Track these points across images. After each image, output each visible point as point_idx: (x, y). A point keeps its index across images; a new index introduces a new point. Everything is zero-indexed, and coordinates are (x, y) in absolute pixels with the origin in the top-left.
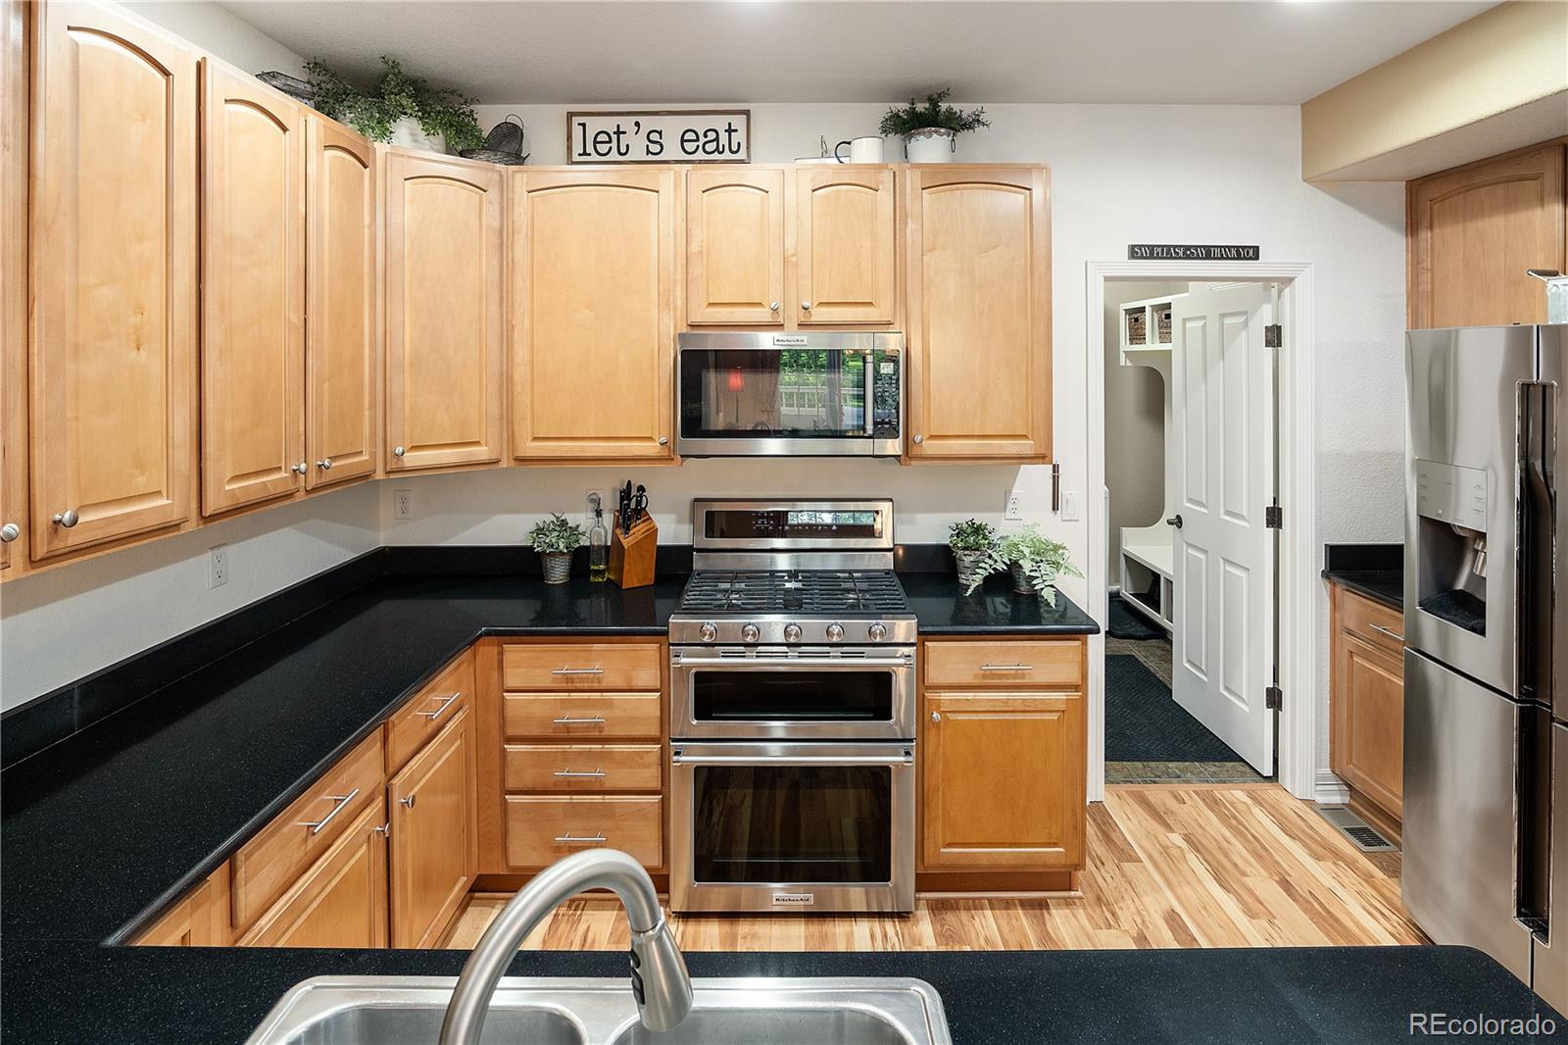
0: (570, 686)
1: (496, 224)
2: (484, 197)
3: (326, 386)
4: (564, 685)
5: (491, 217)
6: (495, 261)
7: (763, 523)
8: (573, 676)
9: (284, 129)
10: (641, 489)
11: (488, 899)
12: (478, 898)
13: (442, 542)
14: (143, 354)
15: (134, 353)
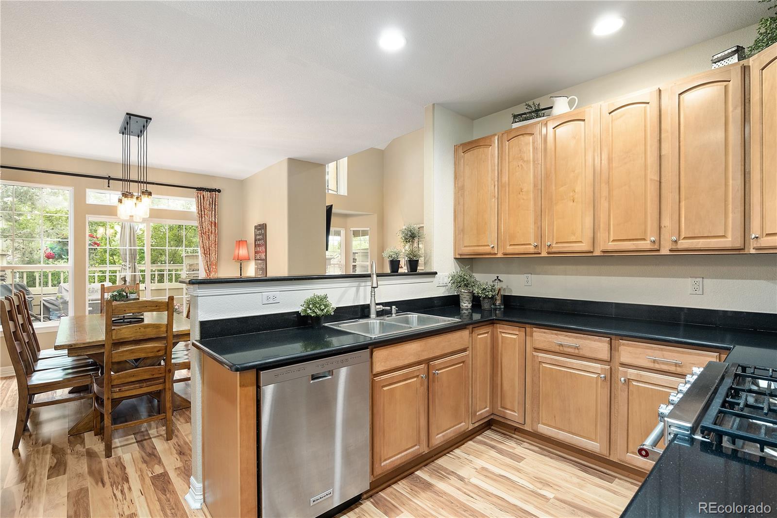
9: (648, 103)
14: (575, 203)
15: (571, 203)
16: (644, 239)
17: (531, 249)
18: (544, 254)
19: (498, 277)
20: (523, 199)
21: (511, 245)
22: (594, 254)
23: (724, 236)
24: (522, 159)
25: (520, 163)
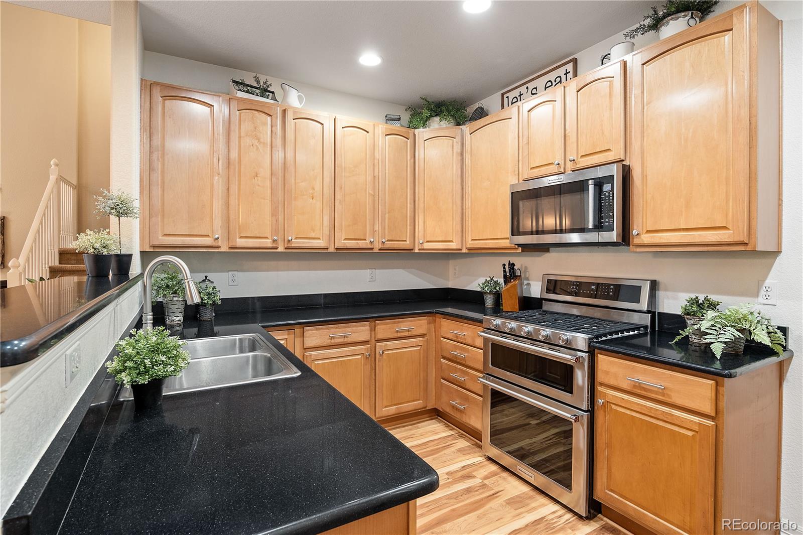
0: (457, 339)
1: (459, 151)
2: (455, 142)
3: (387, 215)
4: (455, 339)
5: (457, 148)
6: (459, 166)
7: (573, 288)
8: (459, 335)
9: (368, 132)
10: (526, 268)
11: (441, 420)
12: (439, 419)
13: (464, 287)
14: (314, 201)
15: (311, 200)
16: (365, 240)
17: (268, 243)
18: (281, 249)
19: (206, 277)
20: (259, 186)
21: (241, 237)
22: (329, 251)
23: (406, 241)
24: (259, 139)
25: (256, 142)
